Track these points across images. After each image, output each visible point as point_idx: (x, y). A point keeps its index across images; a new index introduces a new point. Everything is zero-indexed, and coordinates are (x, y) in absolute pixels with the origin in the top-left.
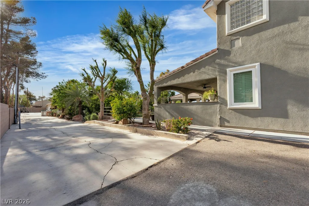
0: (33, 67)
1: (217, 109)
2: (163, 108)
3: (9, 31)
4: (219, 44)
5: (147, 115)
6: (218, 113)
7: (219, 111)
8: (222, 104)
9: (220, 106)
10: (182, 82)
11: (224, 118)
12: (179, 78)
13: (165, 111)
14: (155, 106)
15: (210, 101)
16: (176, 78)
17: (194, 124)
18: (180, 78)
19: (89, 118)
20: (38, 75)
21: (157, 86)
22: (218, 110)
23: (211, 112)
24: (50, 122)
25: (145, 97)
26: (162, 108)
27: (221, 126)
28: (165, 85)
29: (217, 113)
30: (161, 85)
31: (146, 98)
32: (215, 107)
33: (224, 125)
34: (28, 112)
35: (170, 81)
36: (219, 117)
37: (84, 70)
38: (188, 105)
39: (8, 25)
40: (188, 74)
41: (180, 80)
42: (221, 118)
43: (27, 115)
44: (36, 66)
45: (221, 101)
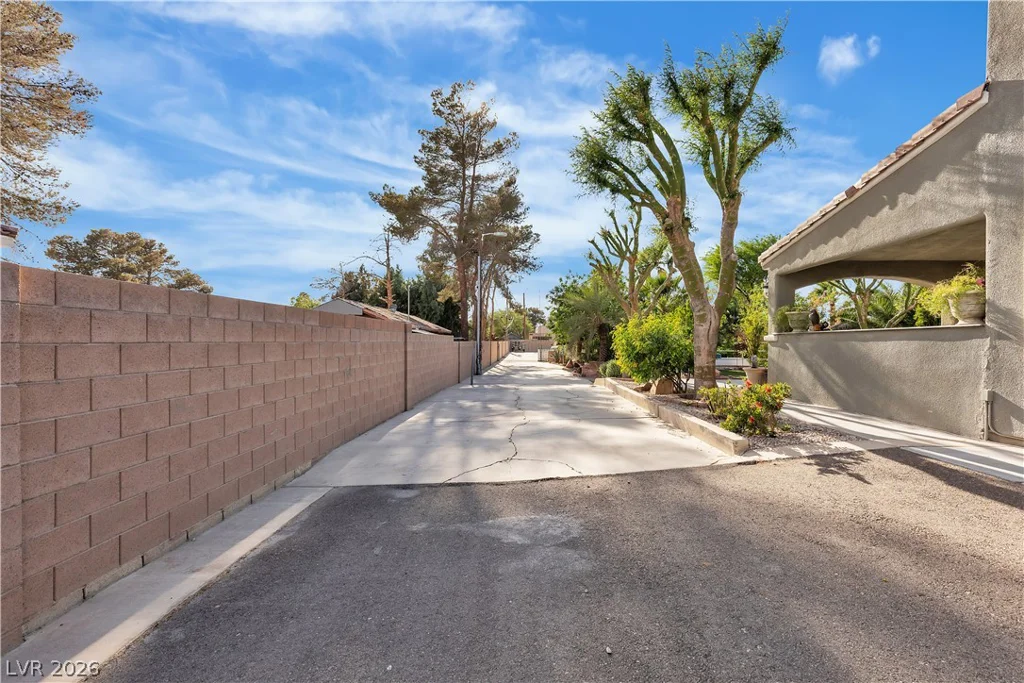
0: (522, 246)
1: (977, 358)
2: (791, 349)
3: (476, 178)
4: (997, 62)
5: (706, 369)
6: (984, 375)
7: (988, 368)
8: (1000, 337)
9: (993, 347)
10: (851, 247)
11: (1011, 399)
12: (841, 236)
13: (799, 361)
14: (770, 342)
15: (961, 323)
16: (833, 237)
17: (891, 419)
18: (844, 233)
19: (605, 370)
20: (525, 263)
21: (777, 270)
22: (984, 364)
23: (956, 372)
24: (537, 376)
25: (702, 313)
26: (788, 349)
27: (992, 436)
28: (799, 263)
29: (979, 377)
30: (787, 265)
31: (704, 315)
32: (973, 353)
33: (1005, 433)
34: (524, 351)
35: (814, 248)
36: (984, 395)
37: (593, 242)
38: (868, 340)
39: (475, 166)
40: (873, 216)
41: (845, 240)
42: (993, 400)
43: (519, 358)
44: (528, 244)
45: (996, 323)
